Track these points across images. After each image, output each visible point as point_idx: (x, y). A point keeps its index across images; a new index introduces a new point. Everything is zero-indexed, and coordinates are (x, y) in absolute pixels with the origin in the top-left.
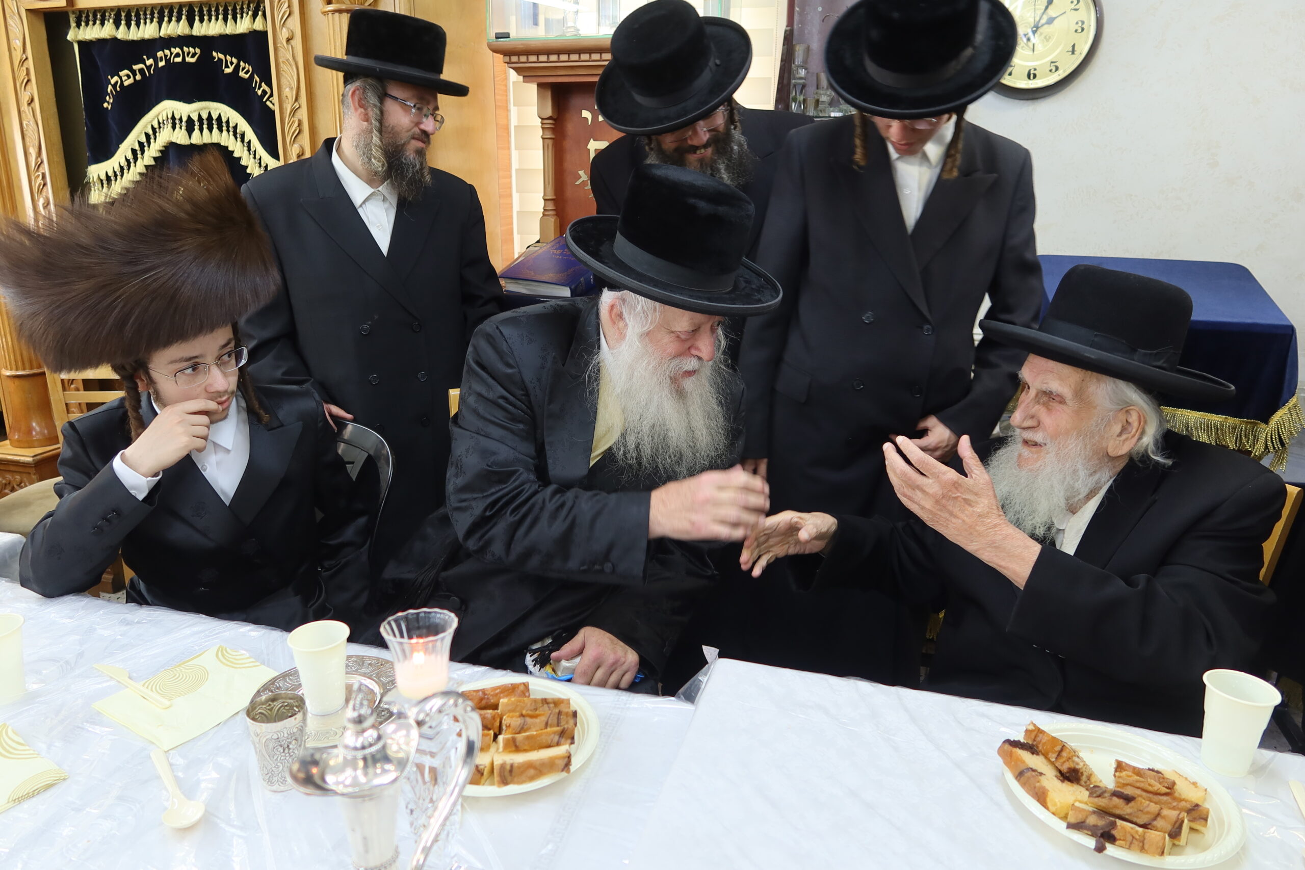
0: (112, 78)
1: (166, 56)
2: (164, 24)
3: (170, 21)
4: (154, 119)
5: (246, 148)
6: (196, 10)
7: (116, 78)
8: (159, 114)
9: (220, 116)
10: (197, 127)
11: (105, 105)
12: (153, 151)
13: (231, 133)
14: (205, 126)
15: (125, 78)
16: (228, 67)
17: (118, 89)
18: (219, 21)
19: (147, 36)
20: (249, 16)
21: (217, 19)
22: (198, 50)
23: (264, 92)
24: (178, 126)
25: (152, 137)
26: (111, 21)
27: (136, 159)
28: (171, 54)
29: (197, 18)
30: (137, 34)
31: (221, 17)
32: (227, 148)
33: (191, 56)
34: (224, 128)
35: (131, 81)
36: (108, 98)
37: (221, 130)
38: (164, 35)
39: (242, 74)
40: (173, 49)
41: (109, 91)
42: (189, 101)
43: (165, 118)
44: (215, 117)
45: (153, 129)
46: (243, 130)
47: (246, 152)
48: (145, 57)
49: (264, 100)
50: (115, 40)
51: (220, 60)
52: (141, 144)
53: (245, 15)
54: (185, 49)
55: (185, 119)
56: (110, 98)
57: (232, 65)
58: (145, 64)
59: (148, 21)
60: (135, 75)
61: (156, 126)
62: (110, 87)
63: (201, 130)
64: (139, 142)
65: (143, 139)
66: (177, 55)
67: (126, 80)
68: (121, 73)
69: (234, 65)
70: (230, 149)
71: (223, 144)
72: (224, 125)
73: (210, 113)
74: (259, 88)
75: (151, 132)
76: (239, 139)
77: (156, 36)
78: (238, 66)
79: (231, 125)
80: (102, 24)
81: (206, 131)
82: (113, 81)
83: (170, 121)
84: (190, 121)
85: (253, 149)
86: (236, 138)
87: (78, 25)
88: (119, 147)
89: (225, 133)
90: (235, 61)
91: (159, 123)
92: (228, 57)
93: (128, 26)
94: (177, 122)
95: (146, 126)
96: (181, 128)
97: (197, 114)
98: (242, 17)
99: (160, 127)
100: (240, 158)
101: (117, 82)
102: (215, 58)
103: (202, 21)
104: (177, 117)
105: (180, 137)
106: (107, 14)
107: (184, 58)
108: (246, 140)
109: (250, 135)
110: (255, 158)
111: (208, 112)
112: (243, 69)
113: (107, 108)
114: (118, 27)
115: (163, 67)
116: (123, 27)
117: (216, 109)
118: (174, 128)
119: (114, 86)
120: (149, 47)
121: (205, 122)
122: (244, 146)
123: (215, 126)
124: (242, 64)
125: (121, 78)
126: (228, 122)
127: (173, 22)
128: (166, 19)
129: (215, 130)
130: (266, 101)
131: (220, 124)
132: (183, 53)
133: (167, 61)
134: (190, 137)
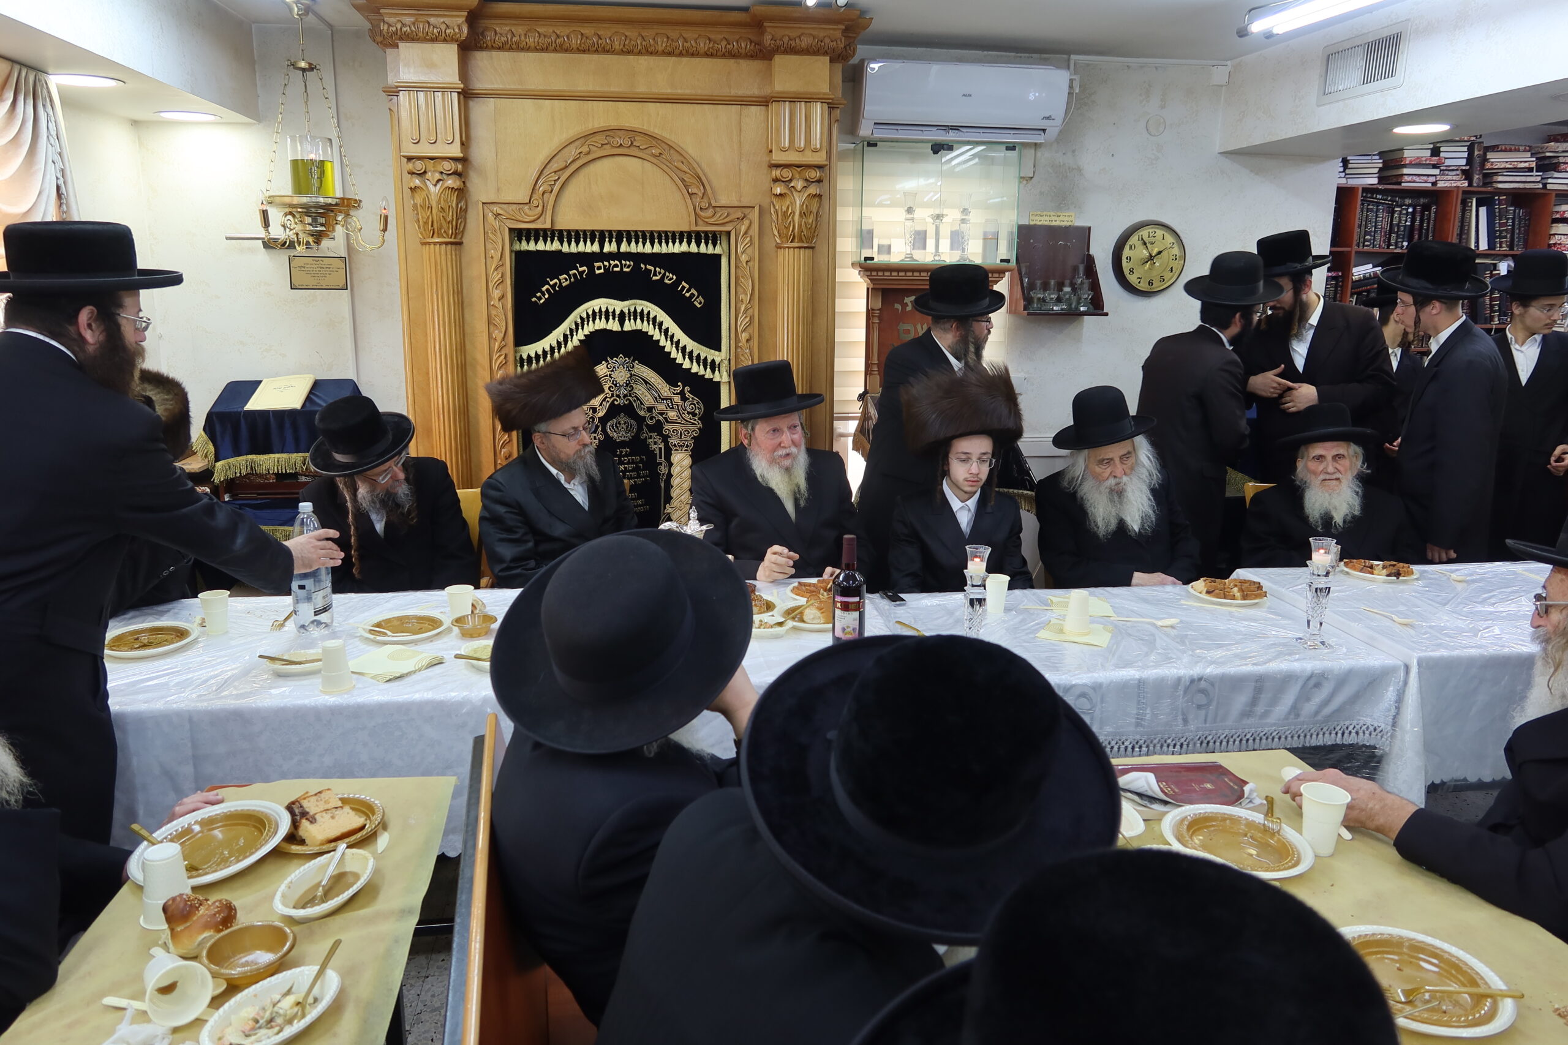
0: (552, 280)
1: (605, 266)
2: (607, 245)
4: (584, 312)
5: (664, 334)
7: (556, 281)
8: (592, 307)
9: (642, 310)
10: (626, 319)
11: (535, 300)
12: (578, 336)
13: (651, 322)
14: (632, 318)
15: (564, 280)
16: (656, 276)
17: (557, 289)
22: (633, 263)
23: (692, 295)
25: (580, 325)
26: (556, 238)
27: (566, 341)
28: (609, 265)
32: (648, 333)
33: (627, 266)
34: (646, 319)
35: (568, 282)
36: (539, 295)
37: (642, 321)
38: (605, 251)
39: (666, 281)
40: (611, 262)
41: (544, 289)
42: (620, 299)
43: (598, 310)
44: (639, 311)
45: (582, 318)
48: (581, 265)
49: (691, 300)
51: (648, 270)
52: (571, 330)
54: (623, 262)
55: (619, 312)
56: (541, 294)
57: (659, 274)
58: (578, 270)
59: (589, 240)
60: (570, 278)
61: (585, 317)
62: (546, 287)
63: (629, 321)
64: (570, 328)
65: (573, 327)
66: (616, 266)
67: (563, 282)
68: (560, 277)
69: (661, 275)
70: (650, 334)
71: (645, 331)
72: (645, 316)
73: (635, 308)
74: (687, 292)
75: (579, 321)
76: (658, 327)
77: (596, 251)
78: (664, 274)
79: (652, 316)
81: (633, 321)
83: (603, 313)
84: (622, 313)
85: (670, 334)
86: (656, 326)
89: (645, 323)
90: (663, 271)
92: (658, 269)
93: (576, 242)
94: (610, 314)
95: (576, 317)
96: (613, 318)
97: (628, 308)
99: (588, 318)
100: (657, 341)
101: (555, 283)
102: (645, 268)
104: (611, 311)
107: (622, 268)
109: (668, 323)
110: (672, 340)
112: (668, 277)
113: (537, 302)
114: (562, 243)
115: (601, 274)
116: (565, 244)
117: (640, 305)
118: (606, 319)
119: (551, 286)
120: (588, 259)
121: (632, 314)
122: (662, 332)
123: (639, 317)
124: (667, 274)
125: (560, 280)
126: (649, 314)
128: (607, 240)
129: (638, 320)
130: (693, 301)
131: (643, 316)
132: (621, 264)
133: (606, 270)
134: (621, 326)
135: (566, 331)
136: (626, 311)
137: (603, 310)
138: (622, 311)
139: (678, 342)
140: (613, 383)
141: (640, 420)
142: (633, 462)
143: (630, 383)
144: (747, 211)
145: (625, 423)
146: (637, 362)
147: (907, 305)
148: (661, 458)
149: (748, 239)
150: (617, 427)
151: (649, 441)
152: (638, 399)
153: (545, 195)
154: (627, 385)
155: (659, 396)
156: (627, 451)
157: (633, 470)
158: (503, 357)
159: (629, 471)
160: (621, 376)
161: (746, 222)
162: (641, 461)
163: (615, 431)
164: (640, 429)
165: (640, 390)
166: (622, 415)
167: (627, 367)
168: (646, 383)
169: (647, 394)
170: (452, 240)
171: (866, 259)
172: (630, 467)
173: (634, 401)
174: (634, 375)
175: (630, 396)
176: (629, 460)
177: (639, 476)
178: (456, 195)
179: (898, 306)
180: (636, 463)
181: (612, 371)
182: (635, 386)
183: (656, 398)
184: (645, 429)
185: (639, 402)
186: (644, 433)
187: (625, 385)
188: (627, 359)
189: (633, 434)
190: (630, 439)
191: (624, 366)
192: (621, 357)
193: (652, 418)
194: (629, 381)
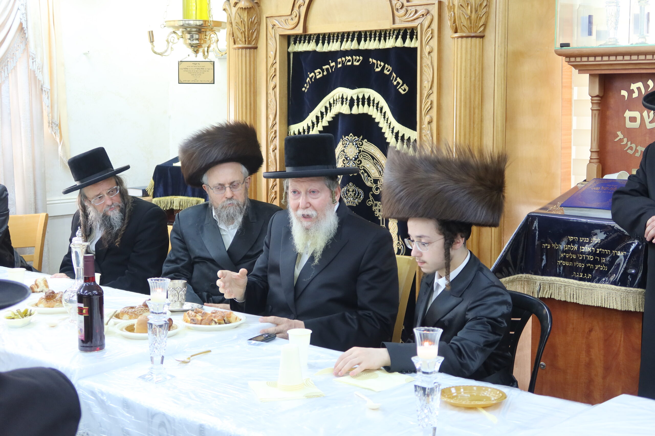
0: (310, 74)
1: (342, 61)
2: (344, 43)
3: (347, 41)
4: (331, 98)
5: (383, 117)
6: (363, 34)
7: (313, 74)
8: (335, 95)
9: (369, 97)
10: (355, 104)
11: (303, 89)
12: (328, 117)
13: (375, 107)
14: (360, 103)
15: (318, 74)
16: (378, 68)
17: (313, 80)
18: (376, 41)
19: (333, 50)
20: (393, 38)
21: (375, 40)
22: (361, 58)
23: (398, 83)
24: (344, 103)
25: (329, 109)
26: (314, 41)
27: (318, 122)
28: (346, 60)
29: (363, 39)
30: (328, 48)
31: (377, 38)
32: (371, 116)
33: (357, 61)
34: (371, 104)
35: (321, 75)
36: (305, 85)
37: (369, 105)
38: (343, 49)
39: (386, 72)
40: (347, 57)
41: (307, 81)
42: (353, 88)
43: (338, 98)
44: (366, 97)
45: (330, 104)
46: (382, 106)
48: (330, 61)
49: (398, 88)
50: (315, 52)
51: (373, 63)
52: (322, 113)
53: (391, 37)
54: (354, 57)
55: (349, 99)
56: (307, 85)
57: (380, 67)
58: (330, 65)
59: (335, 41)
60: (323, 72)
61: (332, 102)
62: (308, 79)
63: (358, 105)
64: (321, 112)
65: (324, 110)
66: (349, 61)
67: (318, 75)
68: (316, 71)
69: (381, 67)
70: (373, 117)
71: (369, 114)
72: (371, 102)
73: (364, 95)
74: (395, 81)
75: (328, 106)
76: (379, 111)
77: (339, 49)
78: (384, 67)
79: (376, 102)
80: (309, 42)
81: (360, 106)
82: (310, 76)
83: (340, 100)
84: (352, 99)
85: (386, 117)
86: (377, 110)
87: (295, 43)
88: (309, 115)
89: (371, 107)
90: (382, 64)
91: (334, 101)
92: (379, 62)
93: (323, 43)
94: (344, 100)
95: (326, 103)
96: (346, 104)
97: (356, 95)
98: (389, 39)
99: (334, 103)
100: (378, 123)
101: (313, 76)
102: (370, 62)
103: (365, 40)
104: (345, 97)
105: (345, 109)
106: (312, 37)
107: (352, 63)
108: (383, 111)
109: (386, 108)
110: (387, 123)
111: (363, 94)
112: (387, 69)
113: (304, 91)
114: (317, 45)
115: (340, 68)
116: (320, 44)
117: (367, 93)
118: (342, 104)
119: (311, 79)
120: (334, 55)
121: (361, 100)
124: (386, 66)
125: (315, 74)
126: (374, 100)
127: (349, 42)
128: (345, 40)
129: (366, 105)
130: (399, 88)
131: (369, 101)
132: (353, 59)
133: (343, 64)
134: (351, 110)
135: (317, 113)
136: (355, 98)
137: (340, 97)
138: (352, 97)
139: (390, 124)
140: (345, 157)
141: (367, 190)
143: (358, 158)
144: (430, 8)
145: (353, 191)
146: (366, 140)
147: (633, 91)
149: (430, 32)
150: (347, 194)
151: (374, 208)
152: (366, 172)
153: (301, 8)
154: (356, 159)
158: (274, 133)
160: (352, 151)
161: (429, 17)
163: (345, 197)
164: (366, 197)
165: (367, 164)
166: (351, 184)
167: (356, 144)
168: (373, 158)
169: (373, 168)
170: (246, 46)
171: (562, 45)
173: (362, 173)
174: (363, 151)
178: (246, 12)
179: (624, 93)
181: (345, 147)
182: (363, 160)
183: (380, 172)
184: (371, 198)
185: (366, 174)
186: (370, 201)
187: (354, 159)
188: (356, 137)
189: (360, 201)
190: (356, 205)
191: (355, 144)
192: (351, 136)
193: (377, 188)
194: (358, 156)
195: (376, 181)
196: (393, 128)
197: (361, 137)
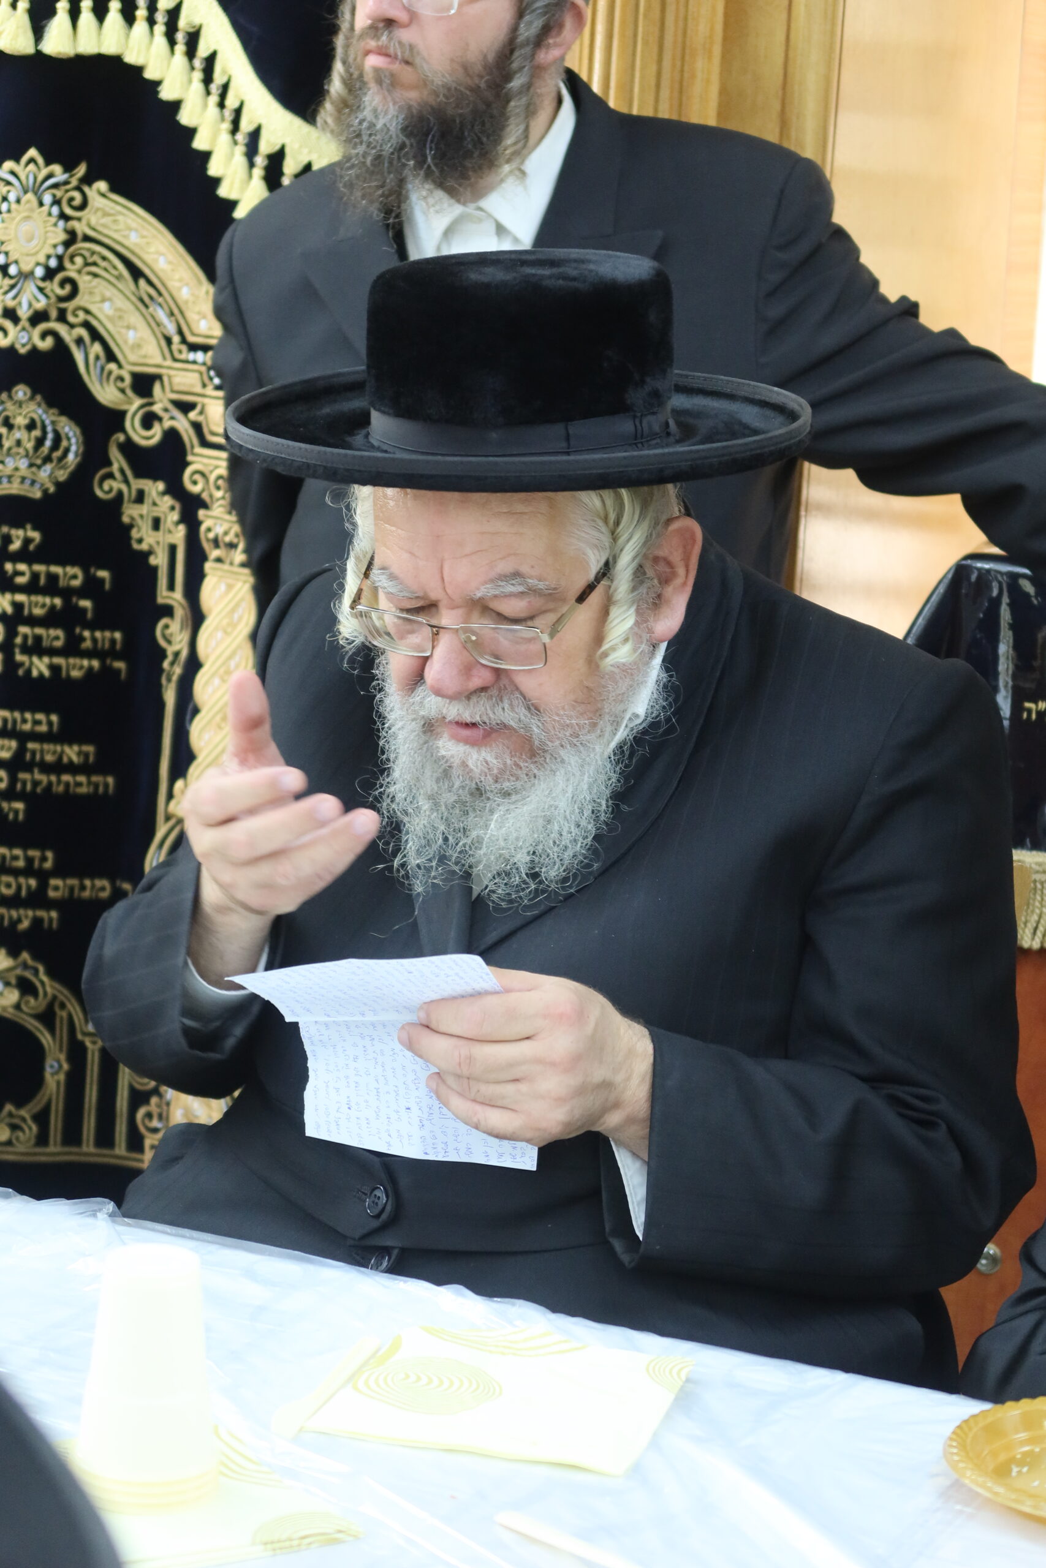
5: (198, 75)
13: (160, 27)
32: (138, 70)
34: (141, 12)
46: (197, 21)
47: (197, 86)
63: (74, 14)
70: (149, 74)
71: (130, 58)
76: (180, 48)
81: (87, 17)
85: (219, 78)
86: (172, 42)
89: (141, 26)
100: (176, 105)
105: (7, 33)
108: (203, 51)
109: (222, 37)
110: (221, 105)
122: (193, 68)
129: (114, 14)
134: (39, 31)
139: (238, 112)
141: (101, 423)
142: (52, 586)
143: (61, 268)
145: (31, 426)
146: (102, 185)
148: (171, 587)
151: (130, 512)
152: (95, 336)
154: (50, 274)
155: (180, 332)
156: (27, 541)
157: (51, 619)
159: (32, 621)
160: (31, 235)
162: (91, 587)
164: (94, 458)
165: (107, 302)
166: (21, 392)
167: (57, 202)
168: (136, 273)
169: (135, 318)
172: (39, 605)
173: (79, 341)
174: (87, 238)
175: (62, 317)
176: (35, 576)
177: (72, 648)
180: (67, 593)
182: (83, 281)
183: (169, 341)
184: (118, 461)
185: (97, 348)
186: (110, 476)
187: (39, 272)
188: (57, 168)
189: (62, 475)
190: (45, 492)
191: (47, 198)
192: (32, 160)
193: (149, 420)
194: (60, 258)
195: (143, 384)
196: (255, 136)
197: (81, 170)
